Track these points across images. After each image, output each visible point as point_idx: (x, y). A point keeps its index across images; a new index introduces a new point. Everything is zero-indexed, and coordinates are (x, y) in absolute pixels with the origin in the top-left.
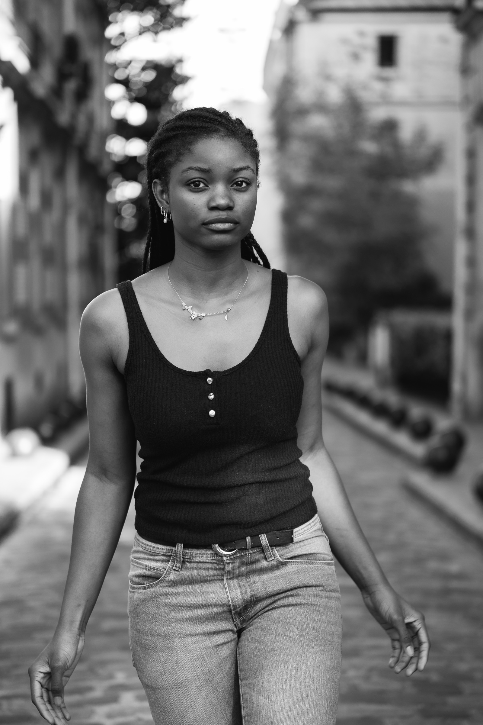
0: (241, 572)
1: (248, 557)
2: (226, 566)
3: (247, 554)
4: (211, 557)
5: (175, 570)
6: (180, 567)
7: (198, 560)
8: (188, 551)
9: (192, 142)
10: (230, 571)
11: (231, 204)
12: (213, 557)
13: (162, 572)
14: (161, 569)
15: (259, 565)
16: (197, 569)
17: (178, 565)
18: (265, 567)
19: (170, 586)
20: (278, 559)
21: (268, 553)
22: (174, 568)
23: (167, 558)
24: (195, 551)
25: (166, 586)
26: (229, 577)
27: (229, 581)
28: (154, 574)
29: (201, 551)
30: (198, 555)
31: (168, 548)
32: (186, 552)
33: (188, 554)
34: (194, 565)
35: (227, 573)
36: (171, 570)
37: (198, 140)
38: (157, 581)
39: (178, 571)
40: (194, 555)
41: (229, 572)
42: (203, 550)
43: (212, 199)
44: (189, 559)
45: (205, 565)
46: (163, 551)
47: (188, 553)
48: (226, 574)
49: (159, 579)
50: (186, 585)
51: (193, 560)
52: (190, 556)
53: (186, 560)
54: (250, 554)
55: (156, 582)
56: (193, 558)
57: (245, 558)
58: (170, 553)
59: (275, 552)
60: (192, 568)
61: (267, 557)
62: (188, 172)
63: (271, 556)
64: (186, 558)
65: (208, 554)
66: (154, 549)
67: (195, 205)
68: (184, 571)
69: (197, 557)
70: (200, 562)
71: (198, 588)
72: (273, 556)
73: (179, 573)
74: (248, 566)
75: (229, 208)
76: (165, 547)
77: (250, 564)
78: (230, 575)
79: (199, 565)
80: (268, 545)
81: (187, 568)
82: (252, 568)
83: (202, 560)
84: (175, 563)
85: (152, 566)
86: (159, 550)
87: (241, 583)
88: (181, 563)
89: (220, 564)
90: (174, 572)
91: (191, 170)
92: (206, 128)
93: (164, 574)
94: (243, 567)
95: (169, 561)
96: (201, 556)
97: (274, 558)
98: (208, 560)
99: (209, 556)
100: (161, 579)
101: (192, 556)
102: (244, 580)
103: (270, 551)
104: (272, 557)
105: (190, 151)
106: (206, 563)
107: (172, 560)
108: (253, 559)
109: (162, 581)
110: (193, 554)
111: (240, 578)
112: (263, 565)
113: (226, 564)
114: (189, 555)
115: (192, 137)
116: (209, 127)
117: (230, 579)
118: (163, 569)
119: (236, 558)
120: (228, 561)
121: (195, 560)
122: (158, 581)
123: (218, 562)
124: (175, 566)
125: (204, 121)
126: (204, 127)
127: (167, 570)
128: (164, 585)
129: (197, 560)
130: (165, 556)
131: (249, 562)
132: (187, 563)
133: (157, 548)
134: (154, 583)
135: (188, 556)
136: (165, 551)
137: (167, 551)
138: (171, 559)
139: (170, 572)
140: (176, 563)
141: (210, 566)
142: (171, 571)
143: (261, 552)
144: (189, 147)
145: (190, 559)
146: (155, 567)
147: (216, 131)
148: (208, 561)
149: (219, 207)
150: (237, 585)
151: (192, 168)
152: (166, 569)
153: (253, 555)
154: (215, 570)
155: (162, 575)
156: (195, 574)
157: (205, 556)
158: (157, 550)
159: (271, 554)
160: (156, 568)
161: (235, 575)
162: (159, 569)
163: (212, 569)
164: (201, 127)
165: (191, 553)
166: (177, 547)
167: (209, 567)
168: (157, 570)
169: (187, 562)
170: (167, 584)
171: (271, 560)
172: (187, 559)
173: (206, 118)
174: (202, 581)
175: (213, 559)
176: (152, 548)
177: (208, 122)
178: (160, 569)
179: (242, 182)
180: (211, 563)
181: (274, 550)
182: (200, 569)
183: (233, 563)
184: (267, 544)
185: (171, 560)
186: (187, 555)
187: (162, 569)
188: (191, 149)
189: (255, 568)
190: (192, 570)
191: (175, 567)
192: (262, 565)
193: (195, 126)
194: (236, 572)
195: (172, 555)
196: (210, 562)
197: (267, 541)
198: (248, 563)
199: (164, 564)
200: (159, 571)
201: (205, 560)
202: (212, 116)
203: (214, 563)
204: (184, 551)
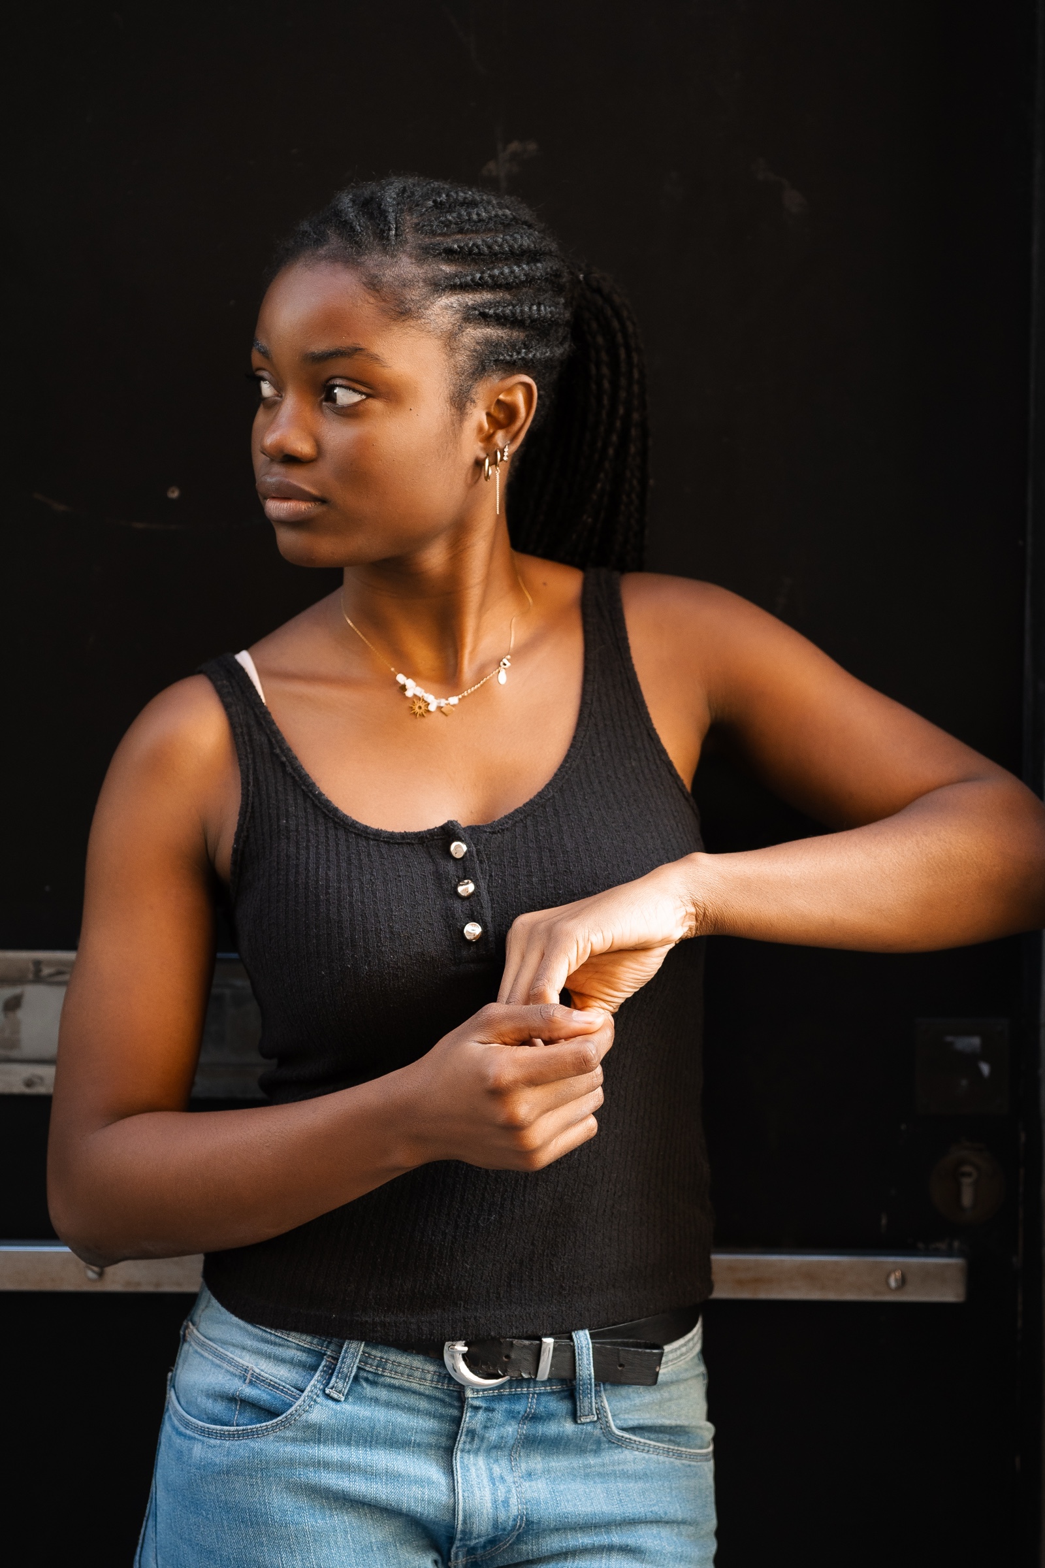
0: (503, 1438)
1: (531, 1403)
2: (468, 1414)
3: (528, 1394)
4: (432, 1381)
5: (328, 1397)
6: (346, 1391)
7: (397, 1383)
8: (374, 1352)
10: (475, 1430)
12: (438, 1382)
13: (291, 1396)
14: (288, 1389)
15: (551, 1429)
16: (388, 1404)
17: (340, 1385)
18: (568, 1436)
19: (305, 1441)
20: (607, 1422)
21: (586, 1404)
22: (327, 1391)
23: (309, 1360)
24: (394, 1356)
25: (294, 1440)
26: (467, 1446)
27: (466, 1456)
28: (269, 1397)
29: (410, 1358)
30: (400, 1369)
32: (369, 1354)
33: (373, 1360)
34: (383, 1394)
35: (464, 1432)
36: (318, 1396)
38: (270, 1422)
39: (337, 1401)
40: (389, 1366)
41: (470, 1431)
42: (416, 1358)
44: (372, 1372)
45: (412, 1400)
47: (375, 1357)
48: (463, 1437)
49: (278, 1415)
50: (349, 1444)
51: (382, 1380)
52: (377, 1366)
53: (367, 1376)
54: (537, 1394)
55: (268, 1423)
56: (385, 1374)
57: (523, 1402)
58: (322, 1346)
59: (602, 1402)
60: (376, 1401)
61: (578, 1412)
63: (591, 1410)
64: (365, 1370)
65: (429, 1372)
68: (354, 1403)
69: (396, 1372)
70: (400, 1389)
71: (381, 1458)
72: (595, 1413)
73: (338, 1407)
74: (524, 1424)
77: (529, 1420)
78: (473, 1439)
79: (395, 1397)
80: (593, 1380)
81: (361, 1399)
82: (533, 1431)
83: (407, 1384)
84: (334, 1379)
85: (262, 1373)
87: (497, 1470)
88: (351, 1379)
89: (451, 1405)
90: (326, 1402)
93: (297, 1404)
94: (510, 1425)
95: (314, 1368)
96: (407, 1371)
97: (595, 1419)
98: (422, 1387)
99: (429, 1377)
100: (286, 1417)
101: (383, 1369)
102: (504, 1462)
103: (591, 1397)
104: (593, 1414)
106: (415, 1392)
107: (324, 1366)
108: (542, 1409)
109: (285, 1425)
110: (386, 1362)
111: (494, 1453)
112: (563, 1432)
113: (470, 1409)
114: (376, 1363)
117: (469, 1451)
118: (295, 1390)
119: (499, 1398)
120: (476, 1403)
121: (388, 1380)
122: (275, 1421)
123: (447, 1400)
124: (331, 1385)
127: (306, 1393)
128: (289, 1434)
129: (393, 1381)
130: (304, 1351)
131: (528, 1415)
132: (365, 1385)
135: (371, 1365)
138: (323, 1363)
139: (315, 1401)
140: (337, 1377)
141: (423, 1404)
142: (318, 1400)
143: (566, 1393)
145: (375, 1373)
146: (273, 1378)
148: (422, 1389)
150: (484, 1475)
152: (302, 1391)
153: (543, 1399)
154: (434, 1417)
155: (291, 1406)
156: (382, 1419)
157: (418, 1374)
159: (592, 1406)
160: (275, 1383)
161: (485, 1443)
162: (284, 1387)
163: (428, 1414)
165: (381, 1358)
167: (421, 1406)
168: (278, 1388)
169: (367, 1380)
170: (300, 1435)
171: (588, 1420)
172: (368, 1371)
174: (395, 1442)
175: (437, 1388)
178: (288, 1386)
180: (429, 1397)
181: (600, 1396)
182: (398, 1406)
183: (488, 1409)
184: (590, 1379)
185: (321, 1368)
186: (370, 1361)
187: (293, 1389)
189: (542, 1434)
190: (373, 1404)
191: (332, 1388)
192: (559, 1431)
194: (491, 1435)
195: (325, 1354)
196: (427, 1392)
197: (592, 1371)
198: (526, 1418)
199: (297, 1373)
200: (282, 1391)
201: (415, 1386)
203: (436, 1399)
204: (368, 1350)
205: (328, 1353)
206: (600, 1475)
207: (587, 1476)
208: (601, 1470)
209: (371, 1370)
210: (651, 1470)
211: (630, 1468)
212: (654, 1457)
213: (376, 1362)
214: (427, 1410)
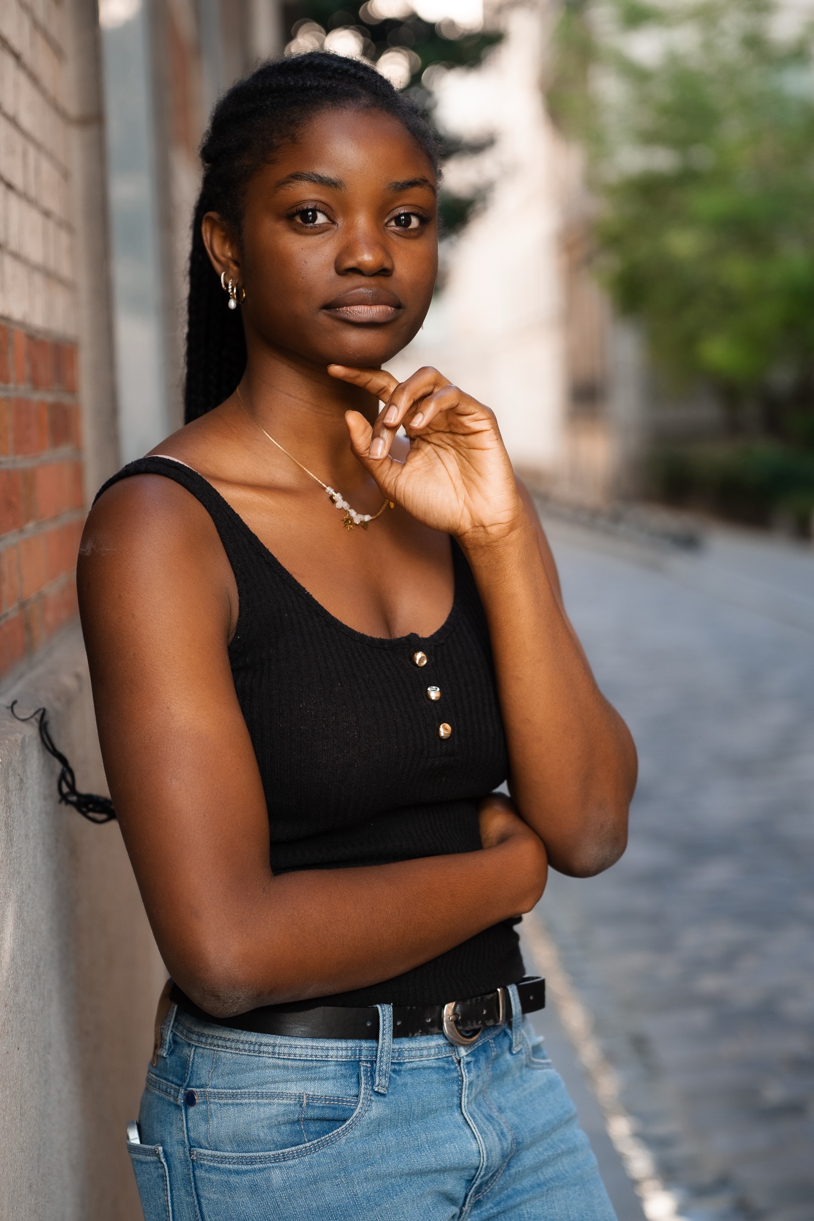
1: (492, 1047)
2: (466, 1071)
4: (435, 1055)
5: (376, 1094)
6: (387, 1085)
7: (413, 1066)
9: (298, 119)
10: (473, 1080)
11: (387, 265)
12: (439, 1053)
13: (350, 1103)
14: (345, 1098)
17: (380, 1082)
19: (372, 1135)
21: (518, 1035)
22: (375, 1089)
23: (348, 1070)
24: (408, 1044)
26: (470, 1099)
27: (472, 1106)
29: (418, 1041)
30: (413, 1053)
31: (351, 1044)
34: (407, 1078)
35: (468, 1088)
36: (371, 1096)
38: (341, 1128)
39: (384, 1095)
40: (406, 1053)
41: (471, 1084)
42: (422, 1039)
43: (347, 250)
45: (426, 1075)
46: (340, 1053)
47: (394, 1049)
48: (467, 1090)
49: (345, 1121)
50: (397, 1127)
52: (398, 1057)
54: (493, 1038)
58: (356, 1056)
60: (406, 1085)
61: (514, 1044)
62: (291, 185)
63: (520, 1040)
64: (392, 1063)
65: (431, 1048)
66: (315, 1052)
68: (394, 1093)
69: (412, 1057)
70: (418, 1069)
71: (421, 1130)
73: (387, 1099)
75: (384, 272)
76: (342, 1044)
79: (415, 1077)
80: (521, 1014)
81: (399, 1087)
83: (421, 1064)
84: (376, 1078)
85: (314, 1093)
86: (331, 1053)
88: (389, 1073)
89: (449, 1070)
90: (377, 1098)
91: (297, 180)
93: (358, 1108)
95: (354, 1076)
96: (419, 1053)
98: (430, 1062)
99: (433, 1051)
100: (353, 1121)
103: (521, 1028)
104: (521, 1043)
107: (363, 1071)
109: (353, 1126)
113: (465, 1066)
119: (479, 1049)
120: (468, 1059)
122: (344, 1126)
123: (446, 1066)
124: (377, 1084)
127: (361, 1096)
128: (357, 1133)
129: (410, 1066)
130: (342, 1065)
133: (325, 1049)
134: (334, 1132)
136: (344, 1054)
137: (350, 1052)
138: (362, 1068)
139: (371, 1100)
140: (379, 1076)
141: (434, 1075)
142: (373, 1098)
148: (430, 1064)
149: (362, 268)
151: (298, 175)
153: (497, 1041)
154: (443, 1083)
155: (353, 1110)
157: (425, 1052)
158: (323, 1054)
159: (521, 1036)
160: (330, 1097)
163: (439, 1082)
165: (399, 1049)
166: (381, 1040)
167: (432, 1079)
168: (334, 1100)
169: (394, 1071)
171: (518, 1049)
175: (439, 1059)
176: (310, 1052)
179: (407, 215)
180: (435, 1069)
185: (360, 1073)
186: (402, 1054)
191: (378, 1086)
195: (358, 1062)
196: (434, 1065)
203: (440, 1068)
205: (363, 1059)
209: (395, 1061)
213: (397, 1053)
214: (437, 1080)
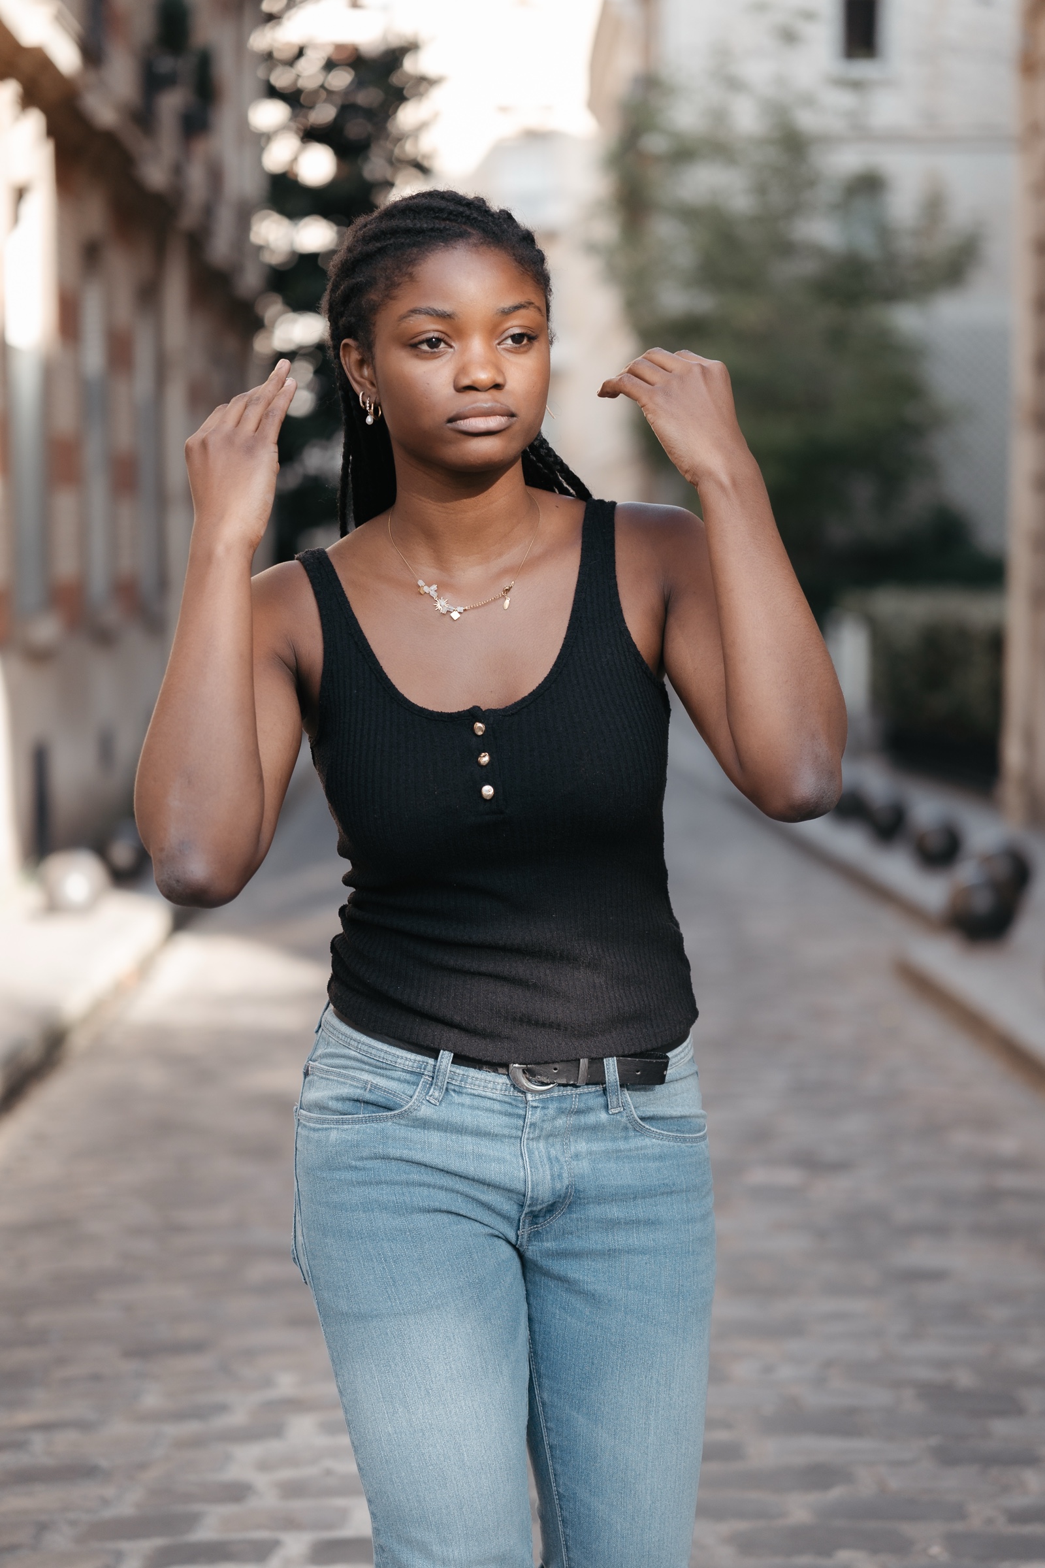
0: (556, 1128)
1: (575, 1101)
2: (531, 1112)
3: (572, 1095)
4: (502, 1092)
5: (429, 1101)
6: (440, 1099)
7: (476, 1092)
8: (458, 1071)
9: (415, 260)
10: (536, 1124)
11: (499, 380)
12: (506, 1091)
14: (398, 1094)
15: (591, 1119)
16: (472, 1108)
17: (436, 1094)
18: (603, 1124)
20: (631, 1112)
21: (615, 1099)
22: (427, 1098)
23: (413, 1078)
24: (472, 1074)
26: (531, 1136)
27: (531, 1143)
28: (384, 1100)
29: (484, 1074)
30: (477, 1082)
31: (419, 1058)
32: (455, 1073)
33: (458, 1076)
34: (467, 1100)
35: (530, 1127)
36: (423, 1101)
37: (427, 256)
39: (435, 1105)
40: (469, 1080)
41: (533, 1125)
43: (464, 369)
45: (488, 1103)
47: (459, 1074)
48: (527, 1129)
51: (465, 1090)
52: (461, 1081)
53: (453, 1087)
54: (578, 1094)
56: (467, 1086)
57: (569, 1101)
58: (420, 1069)
59: (626, 1097)
60: (462, 1105)
61: (610, 1105)
62: (411, 318)
63: (618, 1104)
64: (453, 1083)
65: (498, 1084)
67: (428, 384)
68: (447, 1107)
69: (472, 1085)
70: (478, 1096)
72: (621, 1105)
73: (437, 1108)
74: (572, 1117)
75: (496, 387)
77: (575, 1114)
78: (535, 1130)
79: (476, 1101)
80: (619, 1084)
81: (452, 1103)
82: (578, 1123)
83: (484, 1093)
84: (432, 1090)
85: (379, 1084)
86: (399, 1061)
87: (553, 1151)
88: (443, 1091)
89: (517, 1107)
91: (416, 313)
92: (441, 231)
93: (408, 1105)
94: (561, 1118)
95: (417, 1083)
96: (482, 1083)
97: (623, 1109)
98: (495, 1095)
99: (502, 1087)
101: (466, 1082)
102: (559, 1146)
103: (618, 1095)
104: (620, 1107)
105: (412, 277)
106: (490, 1099)
107: (424, 1083)
108: (582, 1105)
109: (400, 1116)
110: (467, 1078)
111: (551, 1140)
112: (599, 1120)
113: (531, 1109)
115: (415, 250)
116: (447, 229)
117: (532, 1139)
118: (404, 1095)
119: (552, 1099)
120: (535, 1104)
121: (470, 1090)
123: (516, 1103)
124: (430, 1094)
125: (437, 218)
126: (438, 229)
127: (414, 1099)
129: (473, 1092)
130: (408, 1073)
131: (574, 1111)
132: (454, 1094)
133: (394, 1055)
135: (457, 1080)
136: (411, 1064)
137: (416, 1064)
138: (422, 1080)
140: (436, 1089)
141: (497, 1106)
142: (424, 1103)
143: (600, 1093)
144: (410, 270)
145: (460, 1086)
147: (461, 235)
149: (477, 386)
150: (545, 1156)
151: (417, 310)
152: (411, 1097)
153: (583, 1096)
154: (506, 1115)
156: (469, 1118)
157: (490, 1086)
158: (394, 1059)
159: (619, 1101)
160: (388, 1090)
161: (544, 1133)
163: (501, 1113)
164: (432, 230)
165: (464, 1075)
166: (441, 1060)
167: (495, 1108)
168: (391, 1094)
169: (454, 1091)
171: (618, 1111)
173: (441, 210)
174: (480, 1133)
175: (505, 1095)
177: (444, 220)
180: (500, 1101)
181: (624, 1094)
182: (478, 1109)
183: (543, 1108)
184: (617, 1083)
185: (422, 1085)
186: (455, 1078)
187: (402, 1095)
188: (414, 273)
189: (585, 1123)
190: (460, 1107)
191: (430, 1096)
192: (596, 1120)
193: (420, 227)
194: (548, 1126)
195: (423, 1074)
196: (499, 1098)
197: (618, 1077)
198: (572, 1112)
200: (394, 1095)
201: (489, 1094)
202: (452, 207)
203: (505, 1102)
204: (453, 1069)
205: (425, 1073)
206: (628, 1157)
207: (618, 1158)
208: (628, 1154)
209: (456, 1084)
210: (664, 1153)
211: (649, 1151)
212: (666, 1143)
213: (460, 1078)
214: (500, 1111)
